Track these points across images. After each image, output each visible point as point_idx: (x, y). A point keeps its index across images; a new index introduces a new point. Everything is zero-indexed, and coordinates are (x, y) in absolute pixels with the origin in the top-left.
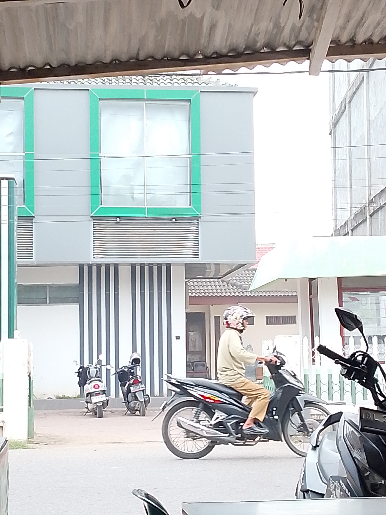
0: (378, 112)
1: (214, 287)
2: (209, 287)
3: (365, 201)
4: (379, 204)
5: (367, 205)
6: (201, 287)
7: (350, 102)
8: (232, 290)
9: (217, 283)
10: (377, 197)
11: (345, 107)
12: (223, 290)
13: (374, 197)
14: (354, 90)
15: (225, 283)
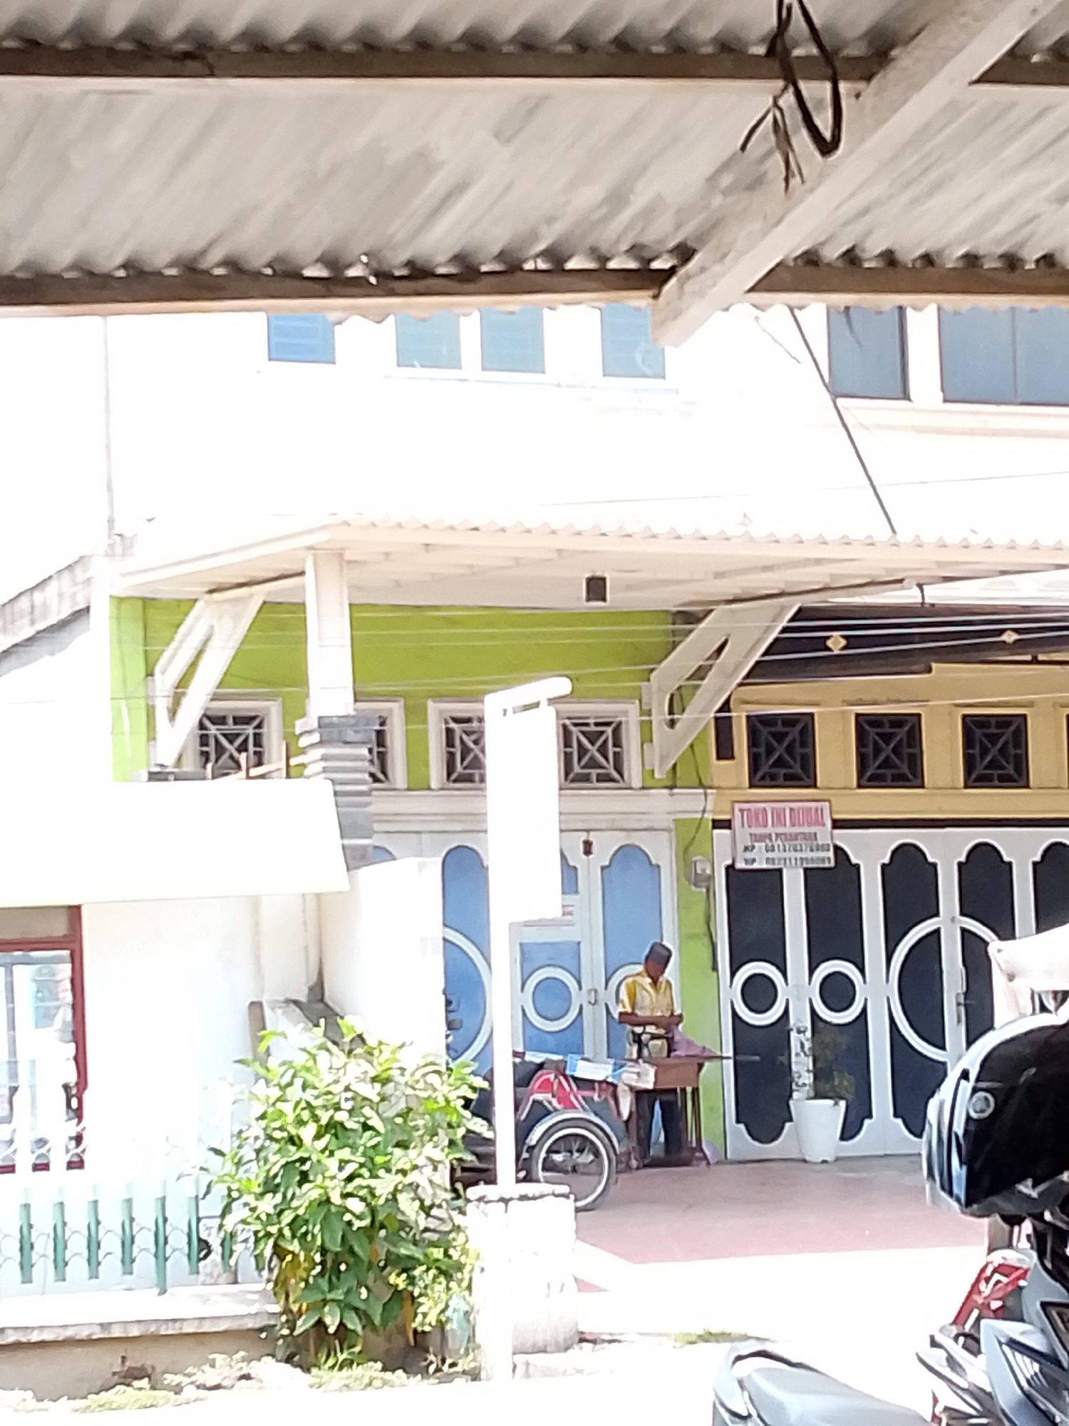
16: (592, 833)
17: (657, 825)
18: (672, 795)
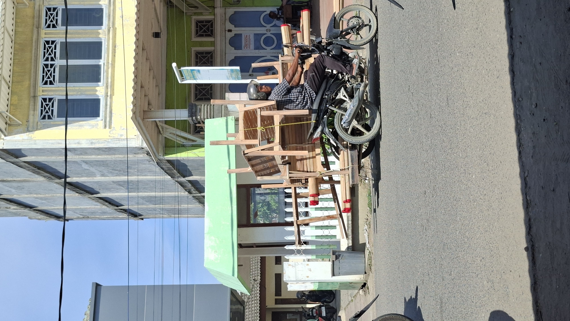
0: (122, 187)
1: (253, 305)
2: (253, 309)
3: (190, 196)
4: (191, 187)
5: (192, 195)
6: (253, 315)
7: (117, 206)
8: (256, 292)
9: (250, 303)
10: (186, 189)
11: (121, 209)
12: (256, 298)
13: (186, 190)
14: (107, 203)
15: (251, 296)
16: (226, 30)
17: (224, 13)
18: (216, 8)
